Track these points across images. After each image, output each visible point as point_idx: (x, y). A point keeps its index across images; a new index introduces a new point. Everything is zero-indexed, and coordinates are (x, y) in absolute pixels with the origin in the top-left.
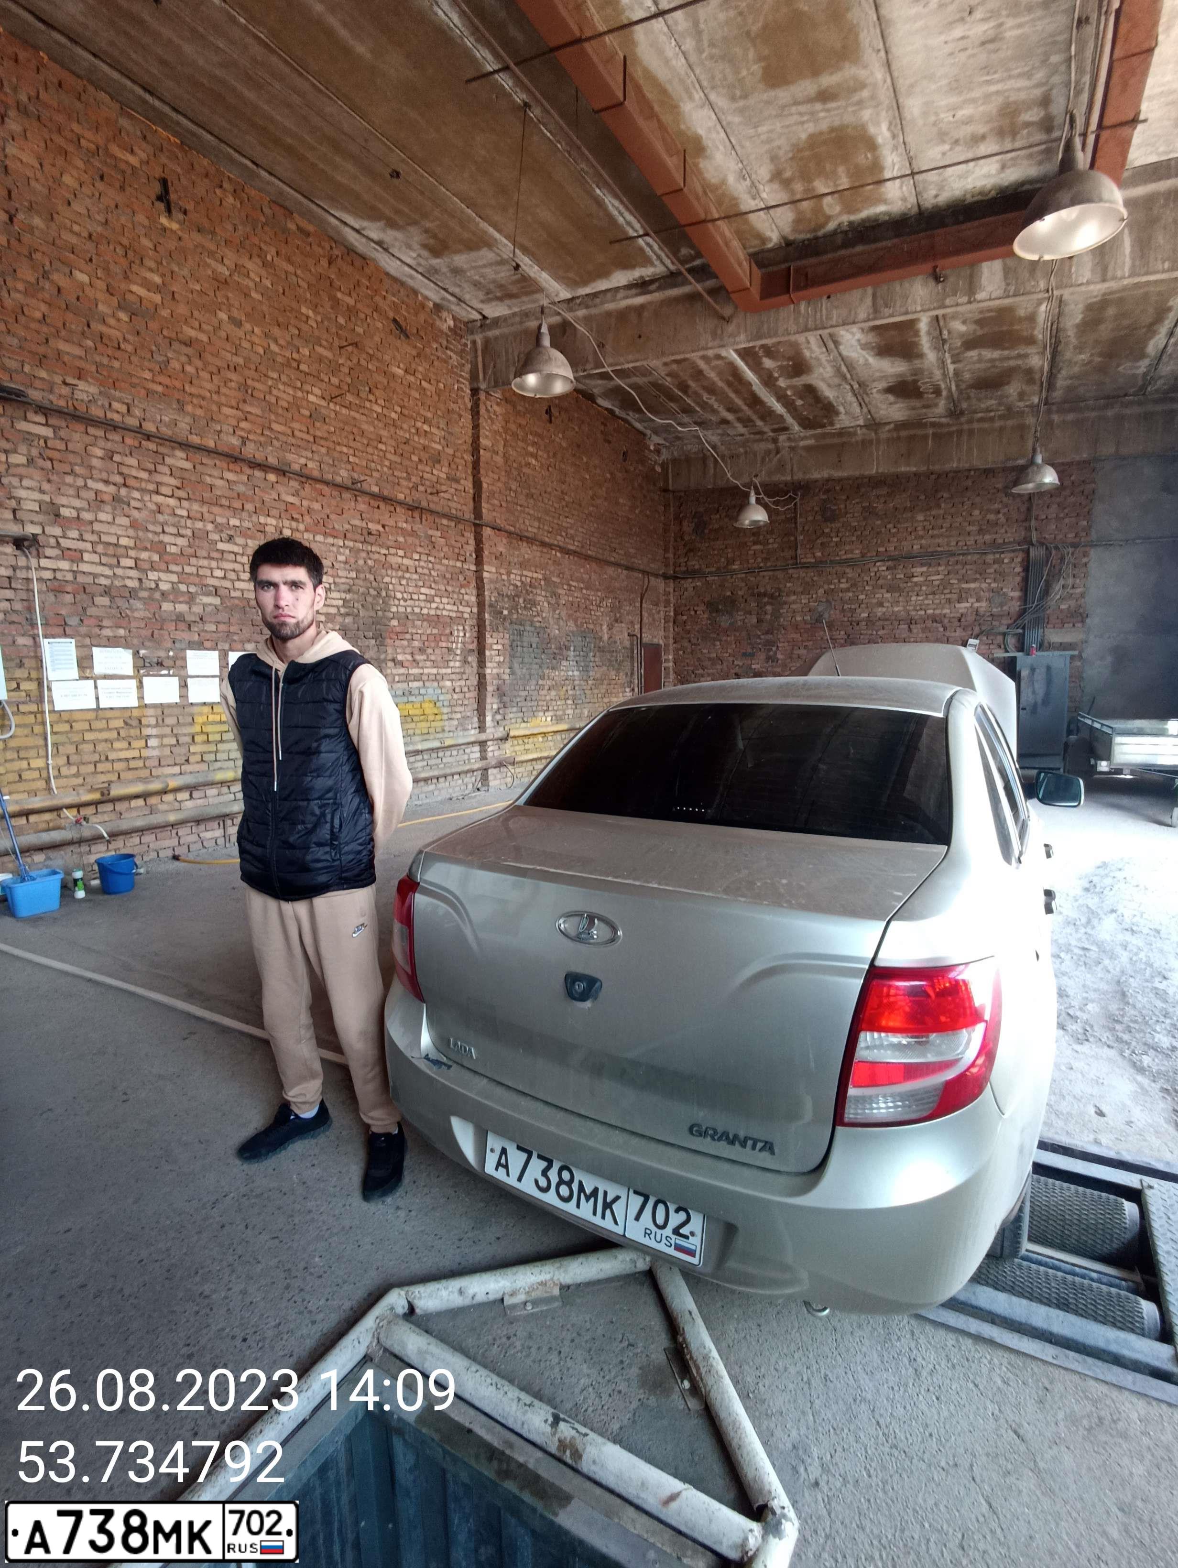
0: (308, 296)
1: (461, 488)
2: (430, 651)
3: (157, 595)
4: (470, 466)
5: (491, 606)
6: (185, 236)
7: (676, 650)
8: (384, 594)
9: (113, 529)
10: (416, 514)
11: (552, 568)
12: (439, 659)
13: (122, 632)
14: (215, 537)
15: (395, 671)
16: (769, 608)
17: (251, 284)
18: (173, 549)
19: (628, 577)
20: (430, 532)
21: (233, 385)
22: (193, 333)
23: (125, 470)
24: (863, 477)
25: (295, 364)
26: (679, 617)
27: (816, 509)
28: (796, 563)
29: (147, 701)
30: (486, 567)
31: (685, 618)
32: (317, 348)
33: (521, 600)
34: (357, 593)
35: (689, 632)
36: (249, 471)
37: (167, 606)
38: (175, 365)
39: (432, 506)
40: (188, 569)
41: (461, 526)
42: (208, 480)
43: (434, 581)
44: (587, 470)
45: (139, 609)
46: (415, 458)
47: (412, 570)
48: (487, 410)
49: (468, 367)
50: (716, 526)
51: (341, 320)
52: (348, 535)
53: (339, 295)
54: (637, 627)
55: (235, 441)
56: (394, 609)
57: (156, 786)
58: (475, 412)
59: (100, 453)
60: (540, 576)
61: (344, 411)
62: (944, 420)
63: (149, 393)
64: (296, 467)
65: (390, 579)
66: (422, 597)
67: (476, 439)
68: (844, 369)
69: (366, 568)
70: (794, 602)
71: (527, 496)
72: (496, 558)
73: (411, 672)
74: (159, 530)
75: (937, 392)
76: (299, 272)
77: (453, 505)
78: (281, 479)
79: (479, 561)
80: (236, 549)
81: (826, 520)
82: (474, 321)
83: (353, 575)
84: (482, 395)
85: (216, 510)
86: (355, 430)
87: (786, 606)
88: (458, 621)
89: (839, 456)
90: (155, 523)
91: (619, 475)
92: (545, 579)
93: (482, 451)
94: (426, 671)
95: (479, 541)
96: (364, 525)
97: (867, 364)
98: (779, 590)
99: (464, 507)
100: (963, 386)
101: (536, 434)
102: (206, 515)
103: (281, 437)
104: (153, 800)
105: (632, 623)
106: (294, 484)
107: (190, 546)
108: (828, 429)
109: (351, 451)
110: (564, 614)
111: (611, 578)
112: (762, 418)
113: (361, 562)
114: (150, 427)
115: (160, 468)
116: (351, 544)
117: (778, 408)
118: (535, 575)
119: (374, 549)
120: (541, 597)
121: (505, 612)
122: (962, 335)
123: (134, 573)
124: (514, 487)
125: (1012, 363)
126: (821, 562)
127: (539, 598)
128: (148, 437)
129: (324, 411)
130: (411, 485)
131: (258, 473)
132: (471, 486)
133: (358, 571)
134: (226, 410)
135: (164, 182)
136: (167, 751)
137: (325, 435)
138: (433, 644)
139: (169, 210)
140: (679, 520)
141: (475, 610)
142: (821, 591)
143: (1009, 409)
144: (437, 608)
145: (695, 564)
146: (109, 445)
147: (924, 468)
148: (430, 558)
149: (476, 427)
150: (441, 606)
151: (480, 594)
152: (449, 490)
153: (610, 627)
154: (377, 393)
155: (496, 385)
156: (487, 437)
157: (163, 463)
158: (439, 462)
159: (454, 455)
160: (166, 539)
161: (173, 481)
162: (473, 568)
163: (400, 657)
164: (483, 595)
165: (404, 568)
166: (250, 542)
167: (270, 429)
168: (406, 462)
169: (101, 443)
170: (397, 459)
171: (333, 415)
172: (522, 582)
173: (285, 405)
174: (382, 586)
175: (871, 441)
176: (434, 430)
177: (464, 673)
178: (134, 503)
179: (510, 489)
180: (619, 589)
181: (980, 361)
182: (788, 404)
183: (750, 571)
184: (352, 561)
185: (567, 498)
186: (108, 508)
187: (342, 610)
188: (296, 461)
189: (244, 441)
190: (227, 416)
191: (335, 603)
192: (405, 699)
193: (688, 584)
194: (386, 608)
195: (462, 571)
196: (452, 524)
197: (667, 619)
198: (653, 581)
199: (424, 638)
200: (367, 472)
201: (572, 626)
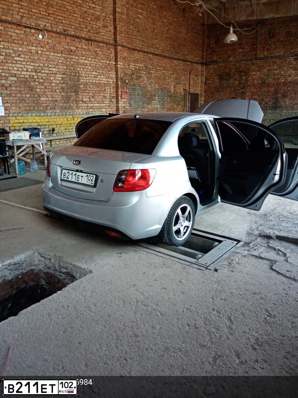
1: (108, 30)
2: (96, 97)
4: (112, 20)
5: (121, 79)
7: (205, 96)
8: (77, 75)
10: (90, 42)
11: (148, 62)
12: (100, 100)
15: (82, 105)
16: (244, 77)
19: (184, 64)
20: (96, 49)
24: (287, 17)
26: (207, 82)
27: (266, 32)
28: (256, 57)
30: (119, 63)
31: (209, 82)
33: (134, 76)
34: (67, 75)
35: (211, 88)
36: (24, 29)
39: (97, 39)
40: (5, 68)
41: (108, 46)
42: (10, 33)
43: (98, 69)
44: (165, 18)
46: (89, 19)
47: (89, 65)
52: (63, 52)
54: (188, 86)
55: (18, 17)
56: (82, 81)
60: (143, 66)
64: (42, 26)
65: (80, 69)
66: (93, 76)
67: (115, 8)
69: (70, 65)
70: (254, 75)
71: (137, 31)
72: (123, 59)
73: (89, 105)
77: (105, 37)
78: (37, 32)
79: (116, 60)
80: (21, 59)
81: (270, 38)
83: (65, 67)
85: (13, 45)
87: (251, 77)
88: (108, 85)
91: (180, 19)
92: (145, 67)
93: (117, 14)
94: (95, 105)
95: (116, 52)
96: (69, 48)
98: (249, 69)
99: (110, 38)
101: (142, 4)
102: (10, 47)
103: (35, 14)
105: (185, 84)
107: (5, 59)
109: (63, 18)
110: (153, 81)
111: (176, 65)
113: (68, 63)
116: (64, 55)
118: (141, 65)
119: (73, 57)
120: (143, 74)
121: (127, 81)
124: (131, 28)
126: (267, 57)
127: (142, 75)
129: (52, 2)
130: (87, 30)
131: (28, 30)
132: (113, 29)
133: (67, 66)
134: (14, 5)
137: (53, 12)
138: (97, 94)
140: (209, 38)
141: (115, 80)
142: (266, 70)
144: (99, 80)
145: (215, 58)
148: (96, 60)
149: (115, 3)
150: (101, 79)
152: (103, 31)
153: (175, 86)
156: (119, 7)
158: (99, 20)
159: (106, 17)
162: (114, 63)
163: (84, 100)
164: (118, 74)
165: (85, 64)
166: (26, 56)
167: (31, 11)
168: (85, 21)
170: (82, 20)
171: (55, 4)
172: (135, 68)
173: (37, 1)
174: (77, 72)
176: (97, 6)
177: (110, 106)
179: (130, 29)
180: (180, 70)
183: (237, 61)
184: (65, 62)
185: (156, 31)
187: (62, 82)
188: (42, 24)
189: (22, 17)
190: (15, 8)
191: (59, 79)
193: (211, 67)
194: (78, 80)
195: (109, 65)
196: (105, 45)
197: (202, 82)
198: (196, 66)
199: (94, 92)
200: (70, 26)
201: (157, 86)
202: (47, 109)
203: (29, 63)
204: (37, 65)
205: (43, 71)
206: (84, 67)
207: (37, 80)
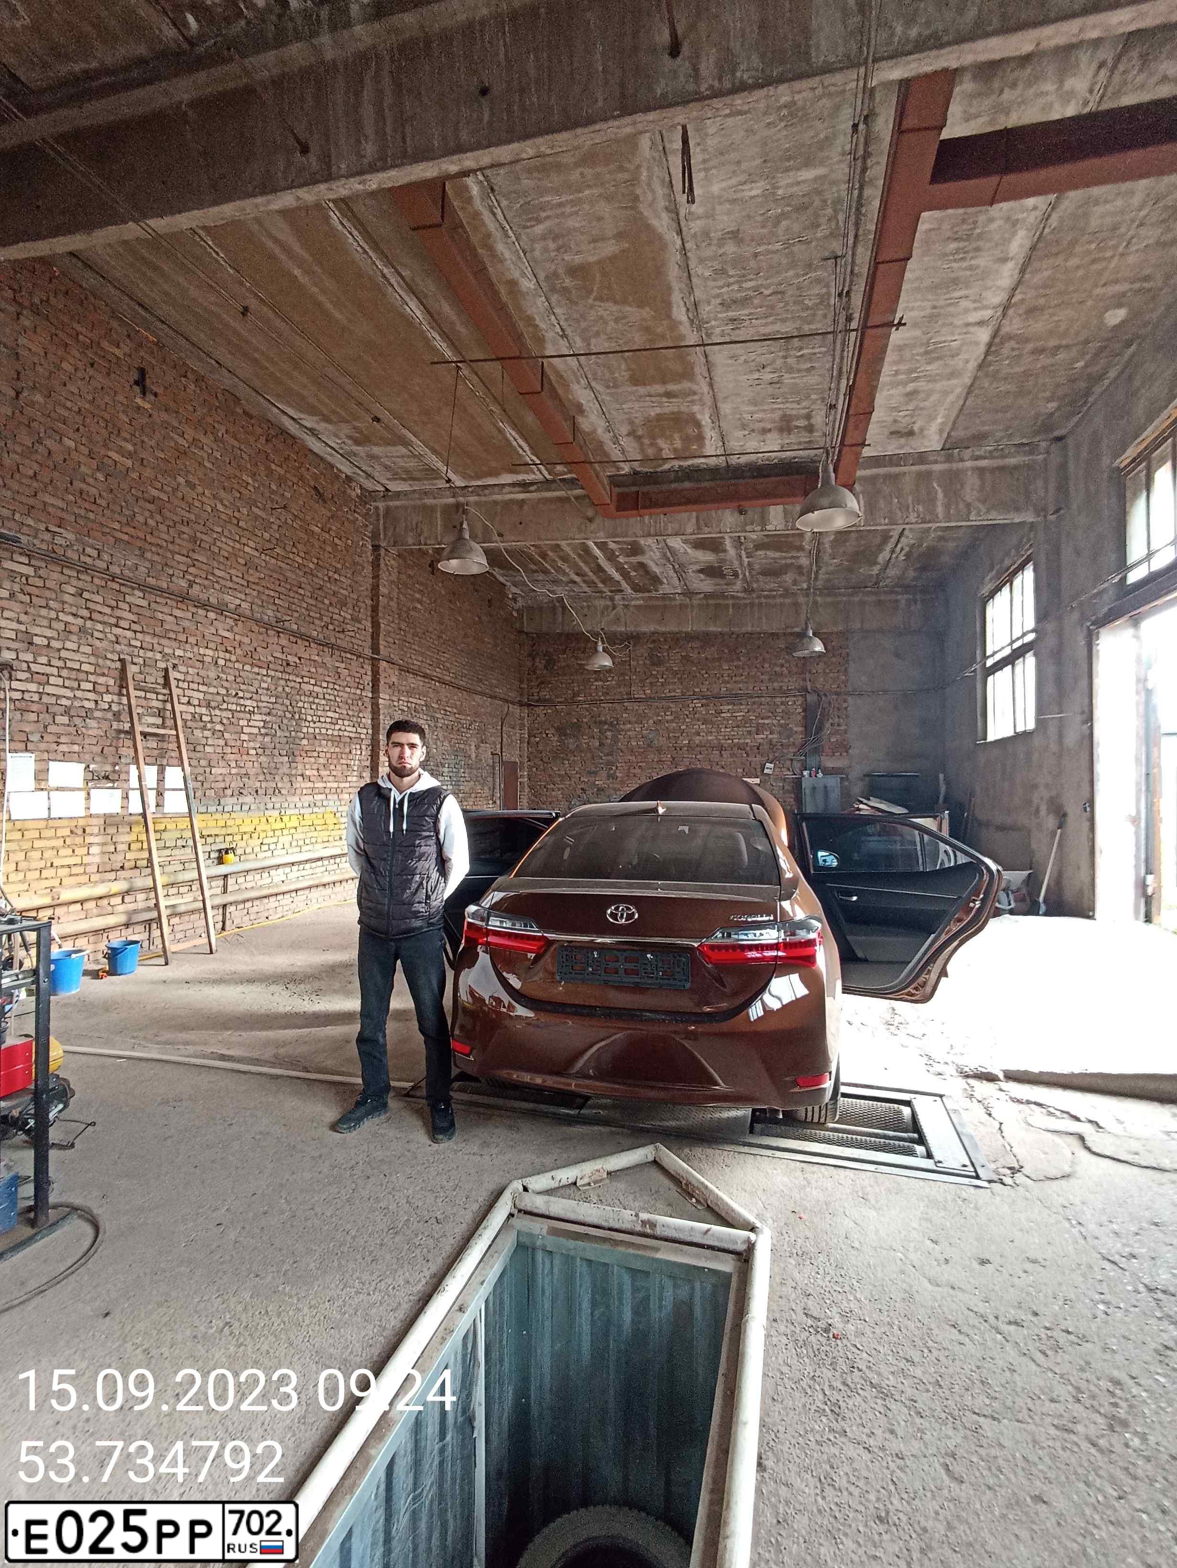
0: (249, 466)
1: (362, 627)
2: (332, 767)
4: (369, 609)
6: (155, 413)
7: (530, 768)
8: (297, 716)
9: (77, 657)
10: (326, 649)
11: (432, 696)
12: (340, 774)
13: (76, 748)
15: (303, 785)
16: (609, 734)
17: (205, 455)
19: (491, 704)
21: (185, 536)
23: (91, 605)
24: (680, 632)
25: (235, 521)
26: (532, 739)
27: (646, 655)
28: (631, 699)
29: (93, 811)
30: (381, 695)
31: (538, 739)
32: (254, 509)
36: (193, 609)
38: (140, 518)
39: (339, 643)
41: (361, 660)
43: (338, 706)
44: (460, 613)
45: (93, 728)
46: (327, 602)
47: (321, 696)
48: (386, 565)
49: (371, 527)
50: (563, 664)
51: (274, 487)
52: (271, 665)
53: (273, 467)
54: (499, 746)
55: (184, 584)
56: (305, 730)
57: (93, 892)
58: (376, 565)
59: (71, 590)
61: (273, 561)
62: (739, 595)
63: (117, 540)
64: (231, 607)
65: (303, 704)
66: (328, 720)
68: (669, 554)
69: (284, 695)
70: (630, 730)
71: (413, 634)
72: (389, 687)
73: (316, 785)
75: (736, 575)
76: (242, 447)
77: (357, 642)
78: (219, 617)
79: (375, 690)
81: (653, 664)
82: (379, 492)
83: (273, 700)
84: (382, 552)
86: (281, 578)
87: (623, 733)
88: (355, 741)
89: (662, 615)
91: (484, 618)
92: (426, 706)
93: (380, 598)
94: (329, 785)
95: (376, 674)
96: (284, 657)
97: (686, 553)
98: (617, 719)
99: (364, 644)
100: (754, 573)
101: (421, 584)
102: (156, 646)
103: (220, 580)
104: (90, 906)
105: (494, 743)
106: (230, 621)
108: (654, 594)
109: (277, 595)
110: (440, 735)
111: (479, 705)
112: (603, 582)
113: (280, 689)
114: (115, 570)
115: (121, 604)
116: (271, 673)
117: (617, 576)
118: (419, 702)
119: (291, 678)
122: (754, 541)
123: (91, 696)
124: (403, 627)
125: (789, 561)
126: (651, 698)
128: (114, 578)
129: (256, 560)
130: (323, 624)
131: (201, 612)
132: (370, 625)
133: (277, 697)
134: (178, 557)
135: (142, 372)
136: (105, 858)
137: (257, 580)
138: (335, 761)
139: (144, 393)
140: (532, 656)
141: (370, 731)
143: (786, 590)
144: (340, 730)
145: (545, 694)
146: (80, 584)
147: (726, 630)
148: (336, 687)
149: (376, 577)
150: (343, 728)
151: (375, 718)
152: (351, 629)
153: (477, 747)
154: (299, 546)
155: (395, 544)
156: (384, 585)
157: (124, 601)
158: (345, 605)
159: (358, 600)
161: (131, 616)
162: (370, 695)
163: (308, 773)
164: (378, 719)
165: (315, 694)
166: (191, 670)
167: (213, 574)
168: (320, 605)
169: (74, 582)
170: (314, 603)
171: (263, 564)
173: (226, 554)
174: (296, 709)
175: (686, 606)
176: (343, 579)
178: (96, 634)
179: (401, 629)
180: (485, 714)
181: (766, 558)
182: (625, 574)
183: (593, 702)
184: (273, 688)
185: (444, 637)
186: (74, 638)
187: (263, 731)
188: (232, 601)
189: (191, 583)
190: (179, 563)
191: (257, 724)
192: (310, 810)
193: (540, 711)
194: (298, 729)
195: (361, 698)
196: (354, 657)
197: (522, 740)
198: (511, 707)
199: (328, 755)
200: (290, 612)
201: (447, 745)
202: (225, 796)
203: (195, 686)
204: (212, 690)
205: (225, 706)
206: (311, 699)
207: (209, 726)
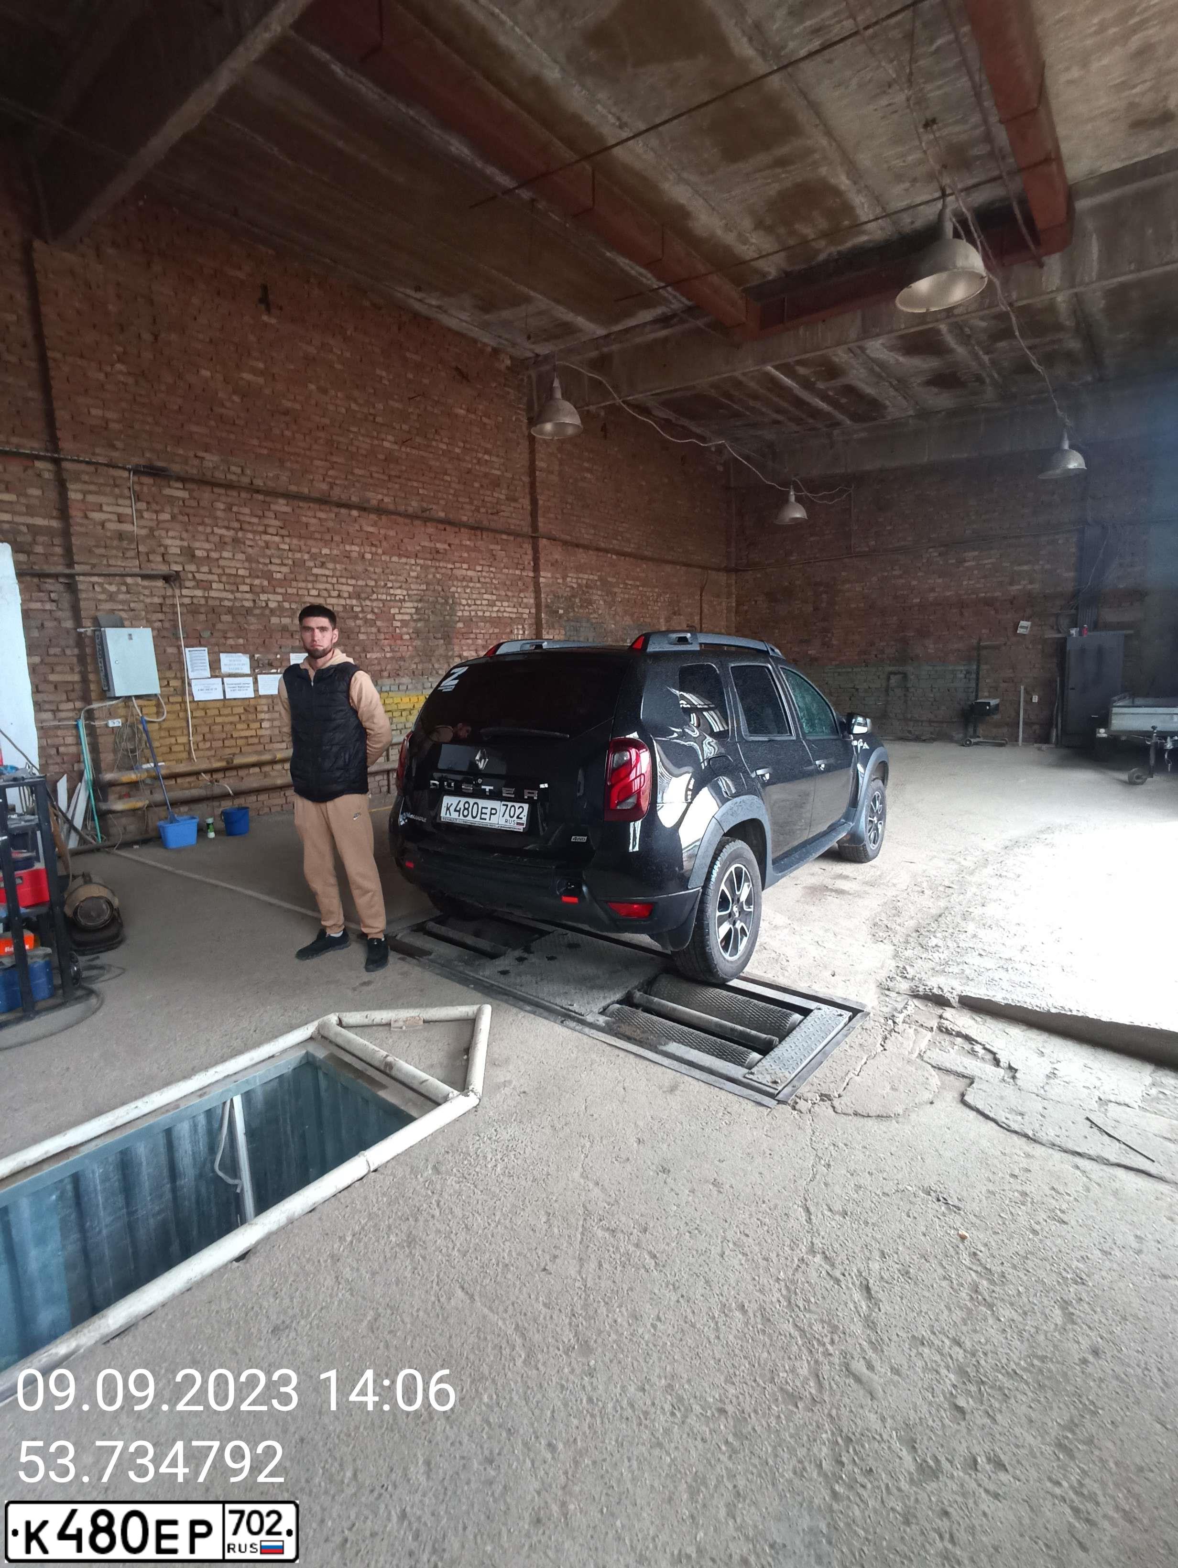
0: (382, 359)
1: (519, 506)
3: (267, 612)
4: (527, 486)
5: (547, 606)
6: (282, 328)
8: (451, 601)
9: (233, 564)
10: (479, 533)
13: (241, 641)
14: (311, 564)
16: (824, 596)
17: (335, 358)
18: (279, 576)
19: (686, 573)
20: (492, 547)
21: (322, 441)
22: (288, 404)
23: (242, 518)
24: (915, 466)
25: (371, 418)
26: (741, 607)
27: (870, 499)
28: (850, 552)
29: (262, 692)
30: (542, 574)
32: (391, 403)
33: (577, 600)
34: (428, 602)
35: (751, 621)
36: (336, 510)
37: (274, 620)
38: (276, 431)
39: (493, 525)
40: (290, 591)
41: (520, 539)
42: (304, 519)
43: (496, 588)
44: (644, 477)
45: (254, 624)
46: (477, 485)
47: (476, 580)
49: (525, 399)
51: (410, 376)
52: (419, 555)
53: (408, 355)
54: (697, 618)
55: (324, 487)
56: (460, 614)
57: (267, 757)
59: (222, 506)
60: (596, 578)
61: (414, 452)
62: (995, 405)
63: (258, 456)
64: (374, 502)
65: (456, 589)
66: (485, 602)
67: (532, 462)
68: (877, 369)
69: (435, 581)
71: (583, 507)
72: (552, 565)
74: (268, 561)
75: (979, 379)
76: (373, 341)
77: (513, 521)
78: (362, 513)
79: (536, 569)
80: (327, 572)
81: (880, 509)
82: (527, 359)
83: (424, 587)
85: (310, 542)
86: (424, 467)
87: (840, 594)
88: (518, 620)
89: (891, 446)
90: (264, 556)
91: (676, 478)
92: (601, 580)
93: (537, 473)
95: (536, 552)
96: (432, 545)
97: (897, 363)
98: (834, 578)
99: (522, 523)
100: (1006, 372)
101: (592, 451)
103: (361, 479)
104: (267, 769)
105: (691, 614)
106: (373, 517)
107: (291, 572)
108: (880, 422)
109: (421, 485)
110: (620, 610)
111: (669, 575)
112: (812, 416)
113: (430, 576)
114: (258, 482)
115: (267, 513)
116: (421, 562)
117: (825, 407)
118: (591, 577)
119: (441, 564)
120: (597, 596)
121: (561, 611)
123: (248, 596)
126: (875, 551)
127: (595, 597)
128: (258, 492)
129: (396, 454)
131: (343, 511)
132: (529, 503)
133: (428, 584)
134: (317, 463)
135: (265, 288)
136: (277, 731)
137: (398, 474)
139: (269, 309)
140: (740, 515)
141: (533, 611)
142: (874, 579)
144: (498, 611)
145: (755, 556)
146: (229, 500)
147: (976, 454)
148: (492, 569)
149: (532, 453)
150: (502, 609)
151: (537, 597)
153: (668, 620)
154: (442, 433)
156: (542, 460)
157: (269, 510)
158: (498, 485)
159: (513, 478)
160: (273, 568)
161: (277, 523)
162: (531, 574)
163: (465, 654)
164: (540, 598)
165: (467, 578)
166: (338, 566)
167: (353, 474)
168: (469, 489)
169: (223, 499)
170: (461, 487)
171: (404, 456)
172: (579, 585)
173: (364, 452)
174: (449, 595)
175: (923, 430)
178: (248, 543)
179: (566, 503)
180: (678, 584)
182: (834, 403)
183: (807, 562)
184: (423, 576)
185: (623, 505)
186: (229, 548)
187: (415, 617)
189: (332, 485)
190: (317, 467)
191: (409, 611)
193: (749, 576)
194: (453, 612)
195: (520, 578)
196: (512, 538)
197: (729, 609)
198: (713, 575)
199: (487, 637)
200: (435, 500)
201: (628, 620)
203: (344, 580)
204: (360, 583)
205: (374, 597)
207: (361, 615)
